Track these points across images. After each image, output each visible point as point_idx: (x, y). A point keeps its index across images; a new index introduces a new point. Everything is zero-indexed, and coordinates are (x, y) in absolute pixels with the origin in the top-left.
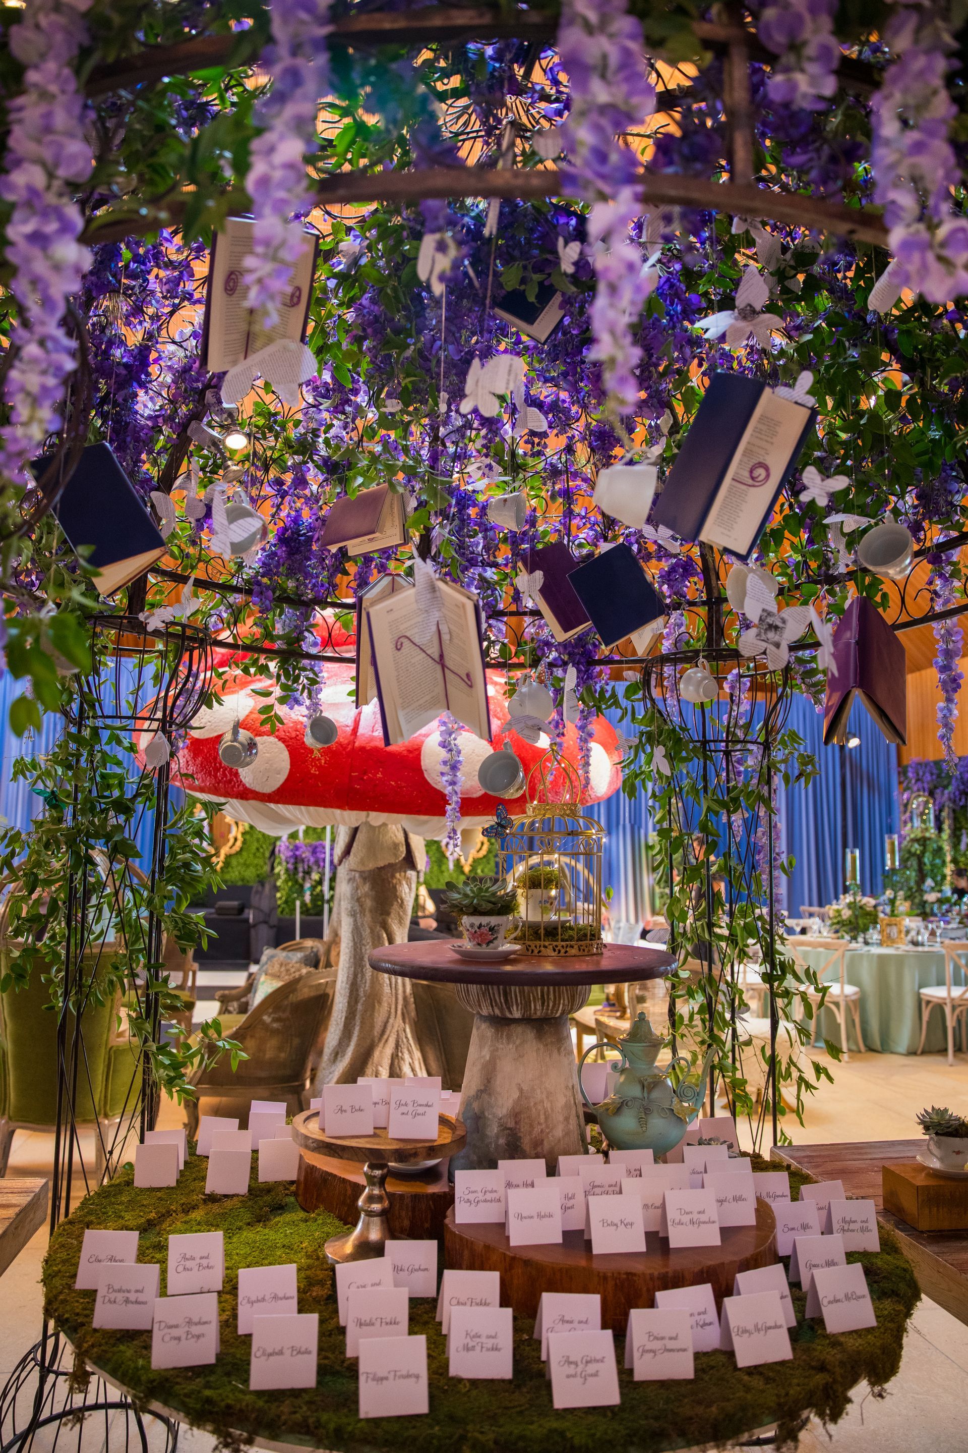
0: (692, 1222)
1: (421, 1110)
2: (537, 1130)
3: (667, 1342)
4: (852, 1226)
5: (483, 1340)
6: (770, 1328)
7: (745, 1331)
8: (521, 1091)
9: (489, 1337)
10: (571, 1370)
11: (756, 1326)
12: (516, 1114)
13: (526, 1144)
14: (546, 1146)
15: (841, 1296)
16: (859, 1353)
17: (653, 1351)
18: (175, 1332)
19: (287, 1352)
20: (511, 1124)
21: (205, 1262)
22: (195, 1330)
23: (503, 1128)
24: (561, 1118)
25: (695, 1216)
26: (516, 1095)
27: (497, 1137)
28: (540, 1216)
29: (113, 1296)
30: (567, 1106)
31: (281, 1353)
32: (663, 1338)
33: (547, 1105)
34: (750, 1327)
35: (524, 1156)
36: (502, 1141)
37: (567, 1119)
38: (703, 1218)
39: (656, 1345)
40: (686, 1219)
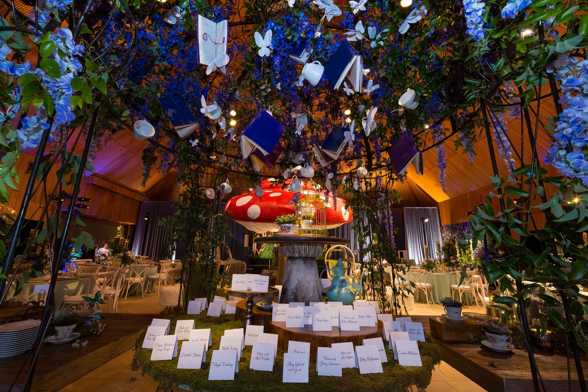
0: (349, 322)
1: (263, 283)
2: (304, 293)
3: (331, 361)
4: (414, 332)
5: (263, 356)
6: (374, 359)
7: (363, 360)
8: (298, 280)
9: (265, 355)
10: (291, 367)
11: (368, 358)
12: (297, 288)
13: (300, 298)
14: (306, 299)
15: (407, 352)
16: (411, 372)
17: (326, 364)
18: (161, 348)
19: (192, 355)
20: (295, 291)
21: (187, 330)
22: (167, 347)
23: (293, 293)
24: (312, 290)
25: (350, 320)
26: (297, 282)
27: (291, 296)
28: (296, 317)
29: (150, 337)
30: (314, 286)
31: (190, 355)
32: (330, 359)
33: (307, 285)
34: (366, 358)
35: (299, 301)
36: (292, 297)
37: (314, 291)
38: (353, 320)
39: (327, 362)
40: (347, 320)
